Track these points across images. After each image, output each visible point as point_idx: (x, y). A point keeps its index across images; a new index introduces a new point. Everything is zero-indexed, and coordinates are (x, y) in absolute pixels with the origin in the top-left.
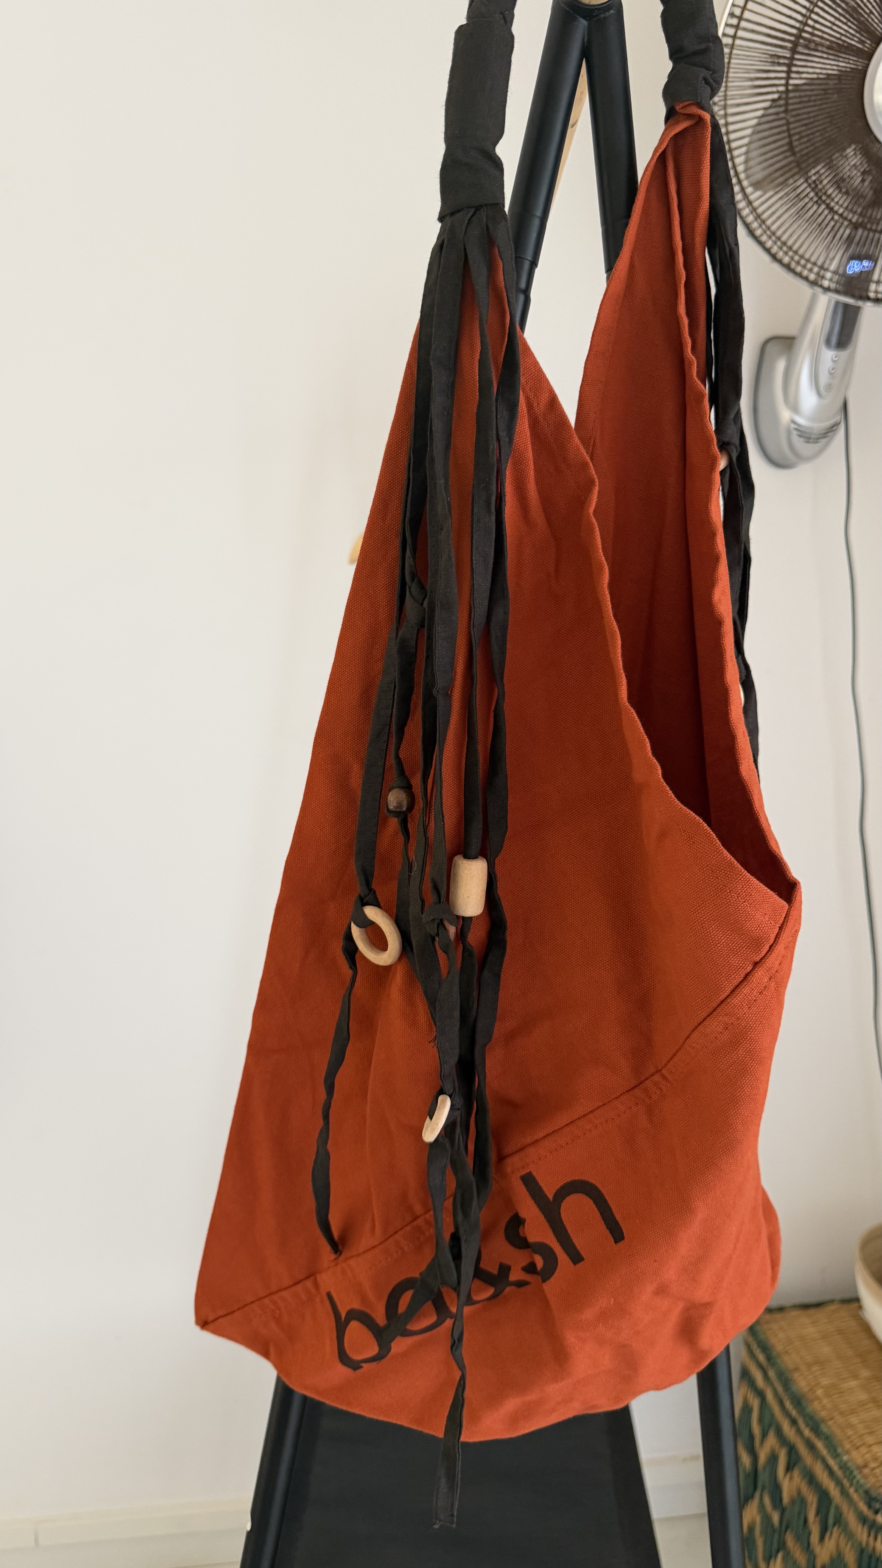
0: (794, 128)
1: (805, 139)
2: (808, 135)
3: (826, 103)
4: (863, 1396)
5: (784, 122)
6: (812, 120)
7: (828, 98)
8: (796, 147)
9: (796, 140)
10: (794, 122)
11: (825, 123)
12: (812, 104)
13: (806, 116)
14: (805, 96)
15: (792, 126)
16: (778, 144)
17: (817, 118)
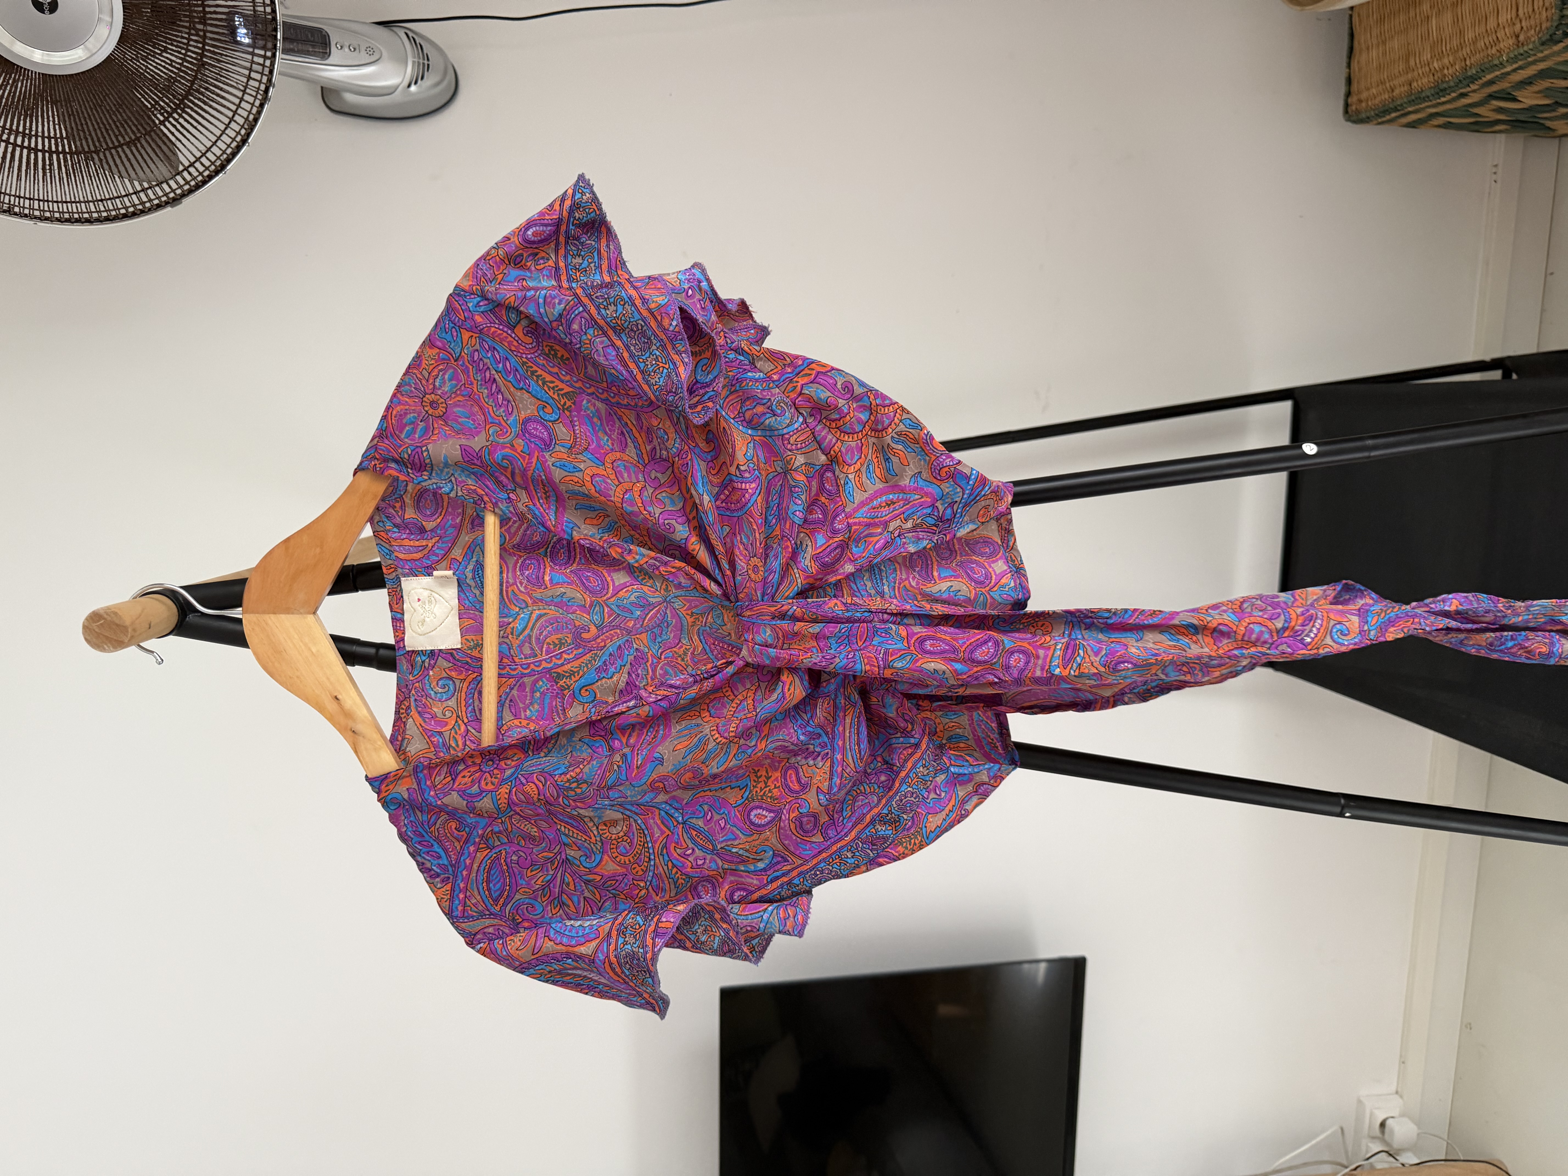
0: (113, 142)
1: (122, 130)
2: (117, 127)
3: (83, 113)
4: (1448, 17)
5: (107, 153)
6: (101, 126)
7: (77, 112)
8: (130, 138)
9: (124, 139)
10: (107, 144)
11: (103, 113)
12: (85, 126)
13: (98, 132)
14: (79, 135)
15: (111, 146)
16: (131, 156)
17: (99, 120)
